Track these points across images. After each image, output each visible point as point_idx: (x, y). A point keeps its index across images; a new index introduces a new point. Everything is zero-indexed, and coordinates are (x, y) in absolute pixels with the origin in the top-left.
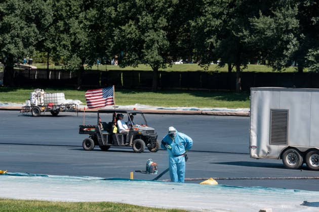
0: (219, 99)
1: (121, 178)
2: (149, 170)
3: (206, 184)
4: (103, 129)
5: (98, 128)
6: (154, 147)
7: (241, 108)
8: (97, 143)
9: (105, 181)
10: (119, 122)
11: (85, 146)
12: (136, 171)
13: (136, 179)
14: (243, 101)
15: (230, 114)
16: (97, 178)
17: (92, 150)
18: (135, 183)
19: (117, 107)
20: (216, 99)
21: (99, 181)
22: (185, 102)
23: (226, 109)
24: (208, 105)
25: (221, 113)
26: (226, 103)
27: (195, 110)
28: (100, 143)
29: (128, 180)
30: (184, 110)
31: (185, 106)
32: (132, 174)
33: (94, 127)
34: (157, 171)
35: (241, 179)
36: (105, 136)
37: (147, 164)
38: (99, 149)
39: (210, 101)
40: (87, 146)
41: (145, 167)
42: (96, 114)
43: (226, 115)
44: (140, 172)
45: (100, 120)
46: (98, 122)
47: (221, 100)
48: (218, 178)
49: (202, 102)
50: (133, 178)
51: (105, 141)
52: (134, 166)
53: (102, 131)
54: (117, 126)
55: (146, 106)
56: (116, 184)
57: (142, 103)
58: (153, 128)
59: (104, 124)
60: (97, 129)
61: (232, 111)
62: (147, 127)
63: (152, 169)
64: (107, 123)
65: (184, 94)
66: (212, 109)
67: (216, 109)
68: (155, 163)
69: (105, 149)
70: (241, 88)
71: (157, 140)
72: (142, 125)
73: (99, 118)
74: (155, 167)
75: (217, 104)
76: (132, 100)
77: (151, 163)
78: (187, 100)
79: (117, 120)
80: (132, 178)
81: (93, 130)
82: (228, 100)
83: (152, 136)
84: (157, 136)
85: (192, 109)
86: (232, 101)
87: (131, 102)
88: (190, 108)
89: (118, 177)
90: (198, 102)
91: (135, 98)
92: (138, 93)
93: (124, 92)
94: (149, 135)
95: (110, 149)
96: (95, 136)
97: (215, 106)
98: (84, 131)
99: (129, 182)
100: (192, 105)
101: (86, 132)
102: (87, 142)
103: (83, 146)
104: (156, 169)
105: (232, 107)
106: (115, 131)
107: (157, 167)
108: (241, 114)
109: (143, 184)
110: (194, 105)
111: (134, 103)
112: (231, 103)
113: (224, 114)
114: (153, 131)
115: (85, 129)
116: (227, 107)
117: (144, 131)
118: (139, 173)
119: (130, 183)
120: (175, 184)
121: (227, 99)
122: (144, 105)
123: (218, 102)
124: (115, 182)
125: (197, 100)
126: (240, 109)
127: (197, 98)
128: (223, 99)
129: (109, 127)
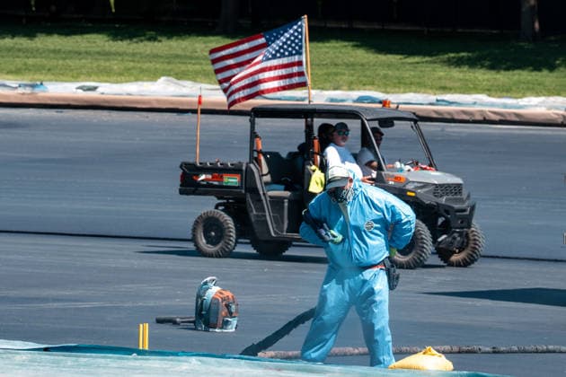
0: (458, 63)
1: (105, 343)
2: (205, 317)
3: (409, 368)
4: (267, 178)
5: (249, 172)
6: (461, 250)
7: (538, 94)
8: (245, 229)
9: (46, 357)
10: (332, 153)
11: (202, 241)
12: (159, 321)
13: (159, 349)
14: (545, 72)
15: (497, 118)
16: (19, 344)
17: (229, 254)
18: (155, 363)
19: (94, 89)
20: (450, 63)
21: (25, 357)
22: (336, 74)
23: (483, 98)
24: (419, 86)
25: (464, 112)
26: (482, 75)
27: (373, 101)
28: (258, 229)
29: (129, 351)
30: (332, 100)
31: (336, 89)
32: (144, 330)
33: (235, 170)
34: (234, 322)
35: (537, 352)
36: (276, 202)
37: (199, 296)
38: (251, 250)
39: (428, 68)
40: (210, 241)
41: (191, 304)
42: (245, 120)
43: (486, 121)
44: (174, 323)
45: (260, 145)
46: (252, 150)
47: (465, 68)
48: (456, 349)
49: (397, 73)
50: (147, 348)
51: (278, 222)
52: (151, 304)
53: (266, 184)
54: (324, 167)
55: (198, 86)
56: (86, 365)
57: (181, 76)
58: (458, 176)
59: (274, 159)
60: (247, 176)
61: (505, 106)
62: (434, 173)
63: (217, 313)
64: (284, 155)
65: (333, 44)
66: (433, 98)
67: (448, 97)
68: (228, 293)
69: (271, 250)
70: (537, 25)
71: (474, 222)
72: (415, 164)
73: (254, 135)
74: (228, 306)
75: (451, 79)
76: (146, 66)
77: (213, 291)
78: (347, 65)
79: (324, 146)
80: (144, 344)
81: (232, 180)
82: (492, 67)
83: (457, 206)
84: (473, 208)
85: (361, 100)
86: (508, 69)
87: (142, 71)
88: (356, 94)
89: (93, 343)
90: (382, 73)
91: (156, 56)
92: (169, 38)
93: (117, 34)
94: (443, 200)
95: (290, 252)
96: (238, 203)
97: (444, 89)
98: (199, 185)
99: (132, 361)
100: (363, 85)
101: (206, 190)
102: (210, 225)
103: (194, 240)
104: (230, 315)
105: (505, 91)
106: (315, 186)
107: (233, 308)
108: (540, 119)
109: (185, 367)
110: (371, 83)
111: (153, 76)
112: (502, 77)
113: (478, 117)
114: (457, 189)
115: (203, 177)
116: (488, 91)
117: (425, 185)
118: (167, 329)
119: (137, 363)
120: (298, 370)
121: (487, 63)
122: (188, 83)
123: (456, 73)
124: (85, 359)
125: (383, 65)
126: (534, 100)
127: (383, 58)
128: (473, 63)
129: (291, 170)
